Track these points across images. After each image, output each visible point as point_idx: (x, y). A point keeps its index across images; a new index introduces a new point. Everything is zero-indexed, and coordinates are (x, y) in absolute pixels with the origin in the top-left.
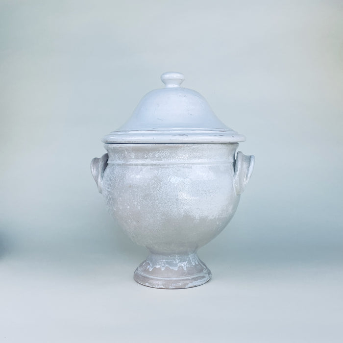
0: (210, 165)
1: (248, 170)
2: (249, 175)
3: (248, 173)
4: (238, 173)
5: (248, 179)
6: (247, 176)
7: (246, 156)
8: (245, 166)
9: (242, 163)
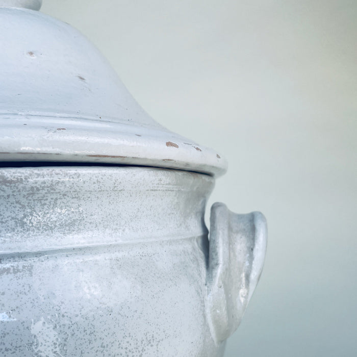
0: (114, 256)
1: (251, 258)
2: (254, 275)
3: (250, 267)
4: (219, 271)
5: (252, 287)
6: (248, 277)
7: (240, 217)
8: (241, 244)
9: (229, 237)
